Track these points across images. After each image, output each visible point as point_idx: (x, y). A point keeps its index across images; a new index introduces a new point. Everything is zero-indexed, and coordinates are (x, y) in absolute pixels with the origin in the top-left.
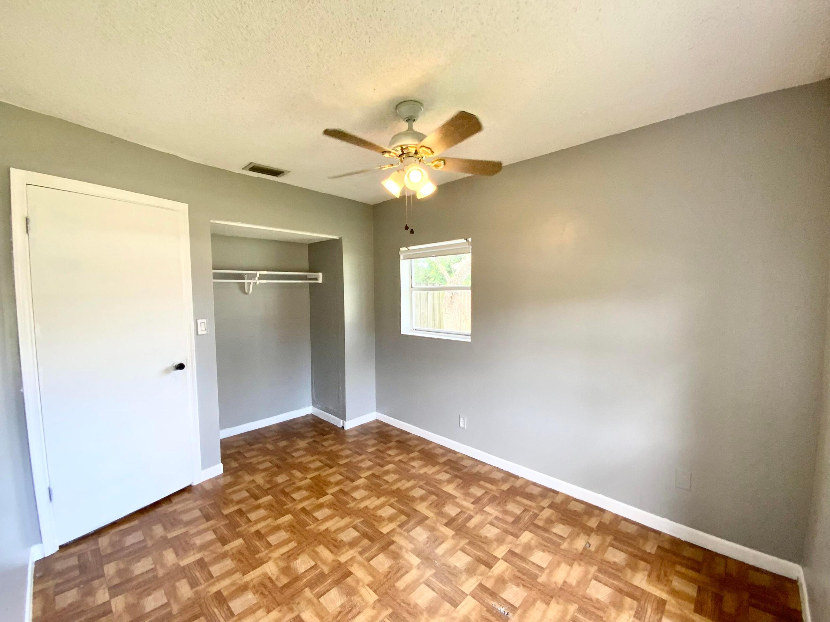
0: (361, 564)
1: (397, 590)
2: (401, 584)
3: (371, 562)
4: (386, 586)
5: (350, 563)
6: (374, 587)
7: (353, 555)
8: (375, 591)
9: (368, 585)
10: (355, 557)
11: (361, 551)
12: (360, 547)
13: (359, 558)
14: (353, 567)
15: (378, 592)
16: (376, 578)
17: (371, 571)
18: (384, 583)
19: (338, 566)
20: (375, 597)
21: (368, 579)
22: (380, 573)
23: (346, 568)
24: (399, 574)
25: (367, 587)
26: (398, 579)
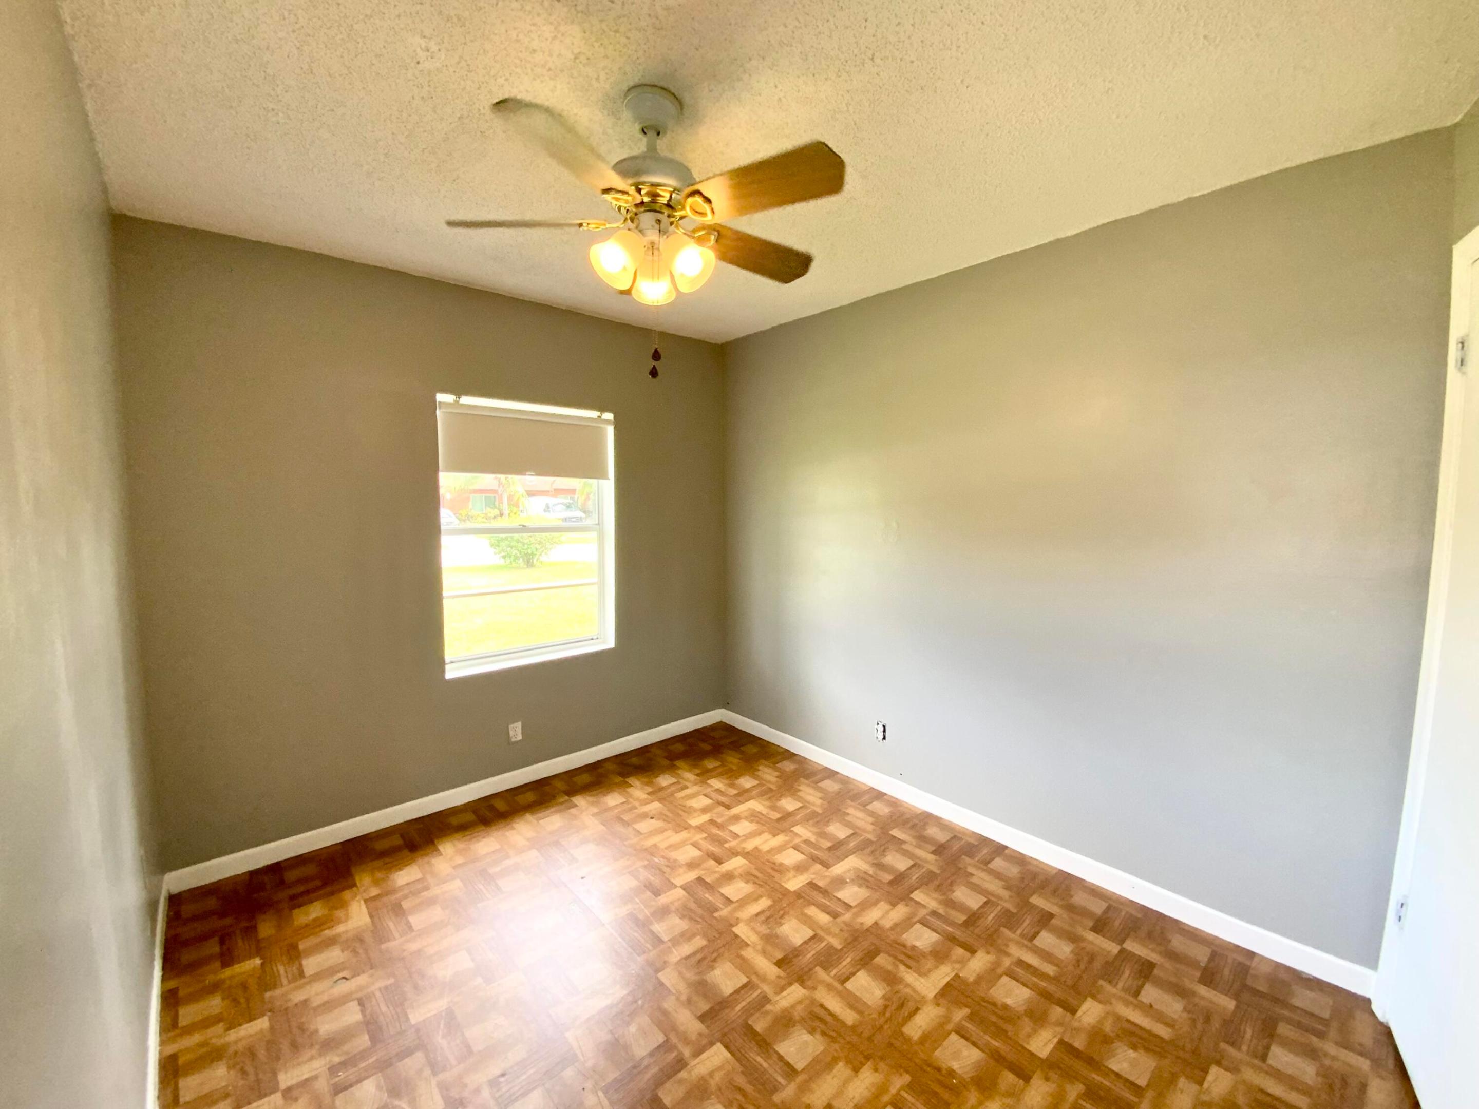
0: (763, 979)
1: (705, 935)
2: (699, 942)
3: (744, 980)
4: (720, 942)
5: (783, 982)
6: (737, 942)
7: (780, 996)
8: (737, 936)
9: (747, 945)
10: (777, 993)
11: (767, 1004)
12: (767, 1013)
13: (767, 989)
14: (777, 974)
15: (733, 936)
16: (736, 954)
17: (744, 966)
18: (724, 946)
19: (801, 978)
20: (736, 930)
21: (748, 953)
22: (730, 961)
23: (788, 974)
24: (699, 956)
25: (749, 942)
26: (702, 949)
